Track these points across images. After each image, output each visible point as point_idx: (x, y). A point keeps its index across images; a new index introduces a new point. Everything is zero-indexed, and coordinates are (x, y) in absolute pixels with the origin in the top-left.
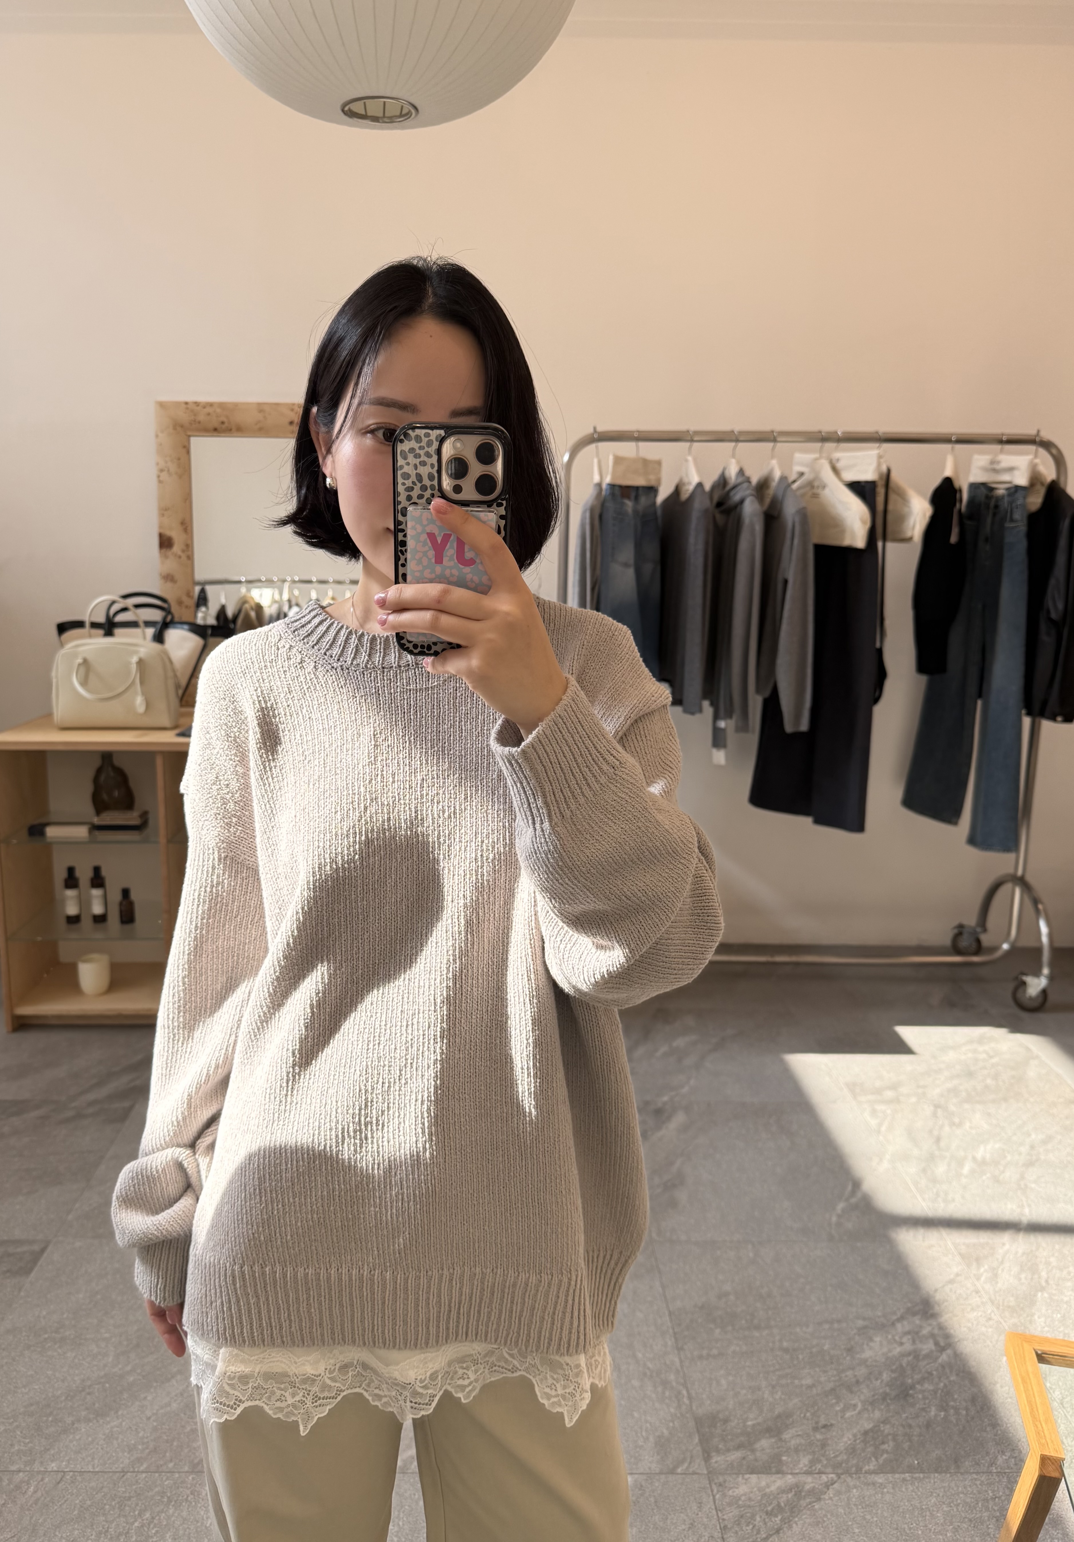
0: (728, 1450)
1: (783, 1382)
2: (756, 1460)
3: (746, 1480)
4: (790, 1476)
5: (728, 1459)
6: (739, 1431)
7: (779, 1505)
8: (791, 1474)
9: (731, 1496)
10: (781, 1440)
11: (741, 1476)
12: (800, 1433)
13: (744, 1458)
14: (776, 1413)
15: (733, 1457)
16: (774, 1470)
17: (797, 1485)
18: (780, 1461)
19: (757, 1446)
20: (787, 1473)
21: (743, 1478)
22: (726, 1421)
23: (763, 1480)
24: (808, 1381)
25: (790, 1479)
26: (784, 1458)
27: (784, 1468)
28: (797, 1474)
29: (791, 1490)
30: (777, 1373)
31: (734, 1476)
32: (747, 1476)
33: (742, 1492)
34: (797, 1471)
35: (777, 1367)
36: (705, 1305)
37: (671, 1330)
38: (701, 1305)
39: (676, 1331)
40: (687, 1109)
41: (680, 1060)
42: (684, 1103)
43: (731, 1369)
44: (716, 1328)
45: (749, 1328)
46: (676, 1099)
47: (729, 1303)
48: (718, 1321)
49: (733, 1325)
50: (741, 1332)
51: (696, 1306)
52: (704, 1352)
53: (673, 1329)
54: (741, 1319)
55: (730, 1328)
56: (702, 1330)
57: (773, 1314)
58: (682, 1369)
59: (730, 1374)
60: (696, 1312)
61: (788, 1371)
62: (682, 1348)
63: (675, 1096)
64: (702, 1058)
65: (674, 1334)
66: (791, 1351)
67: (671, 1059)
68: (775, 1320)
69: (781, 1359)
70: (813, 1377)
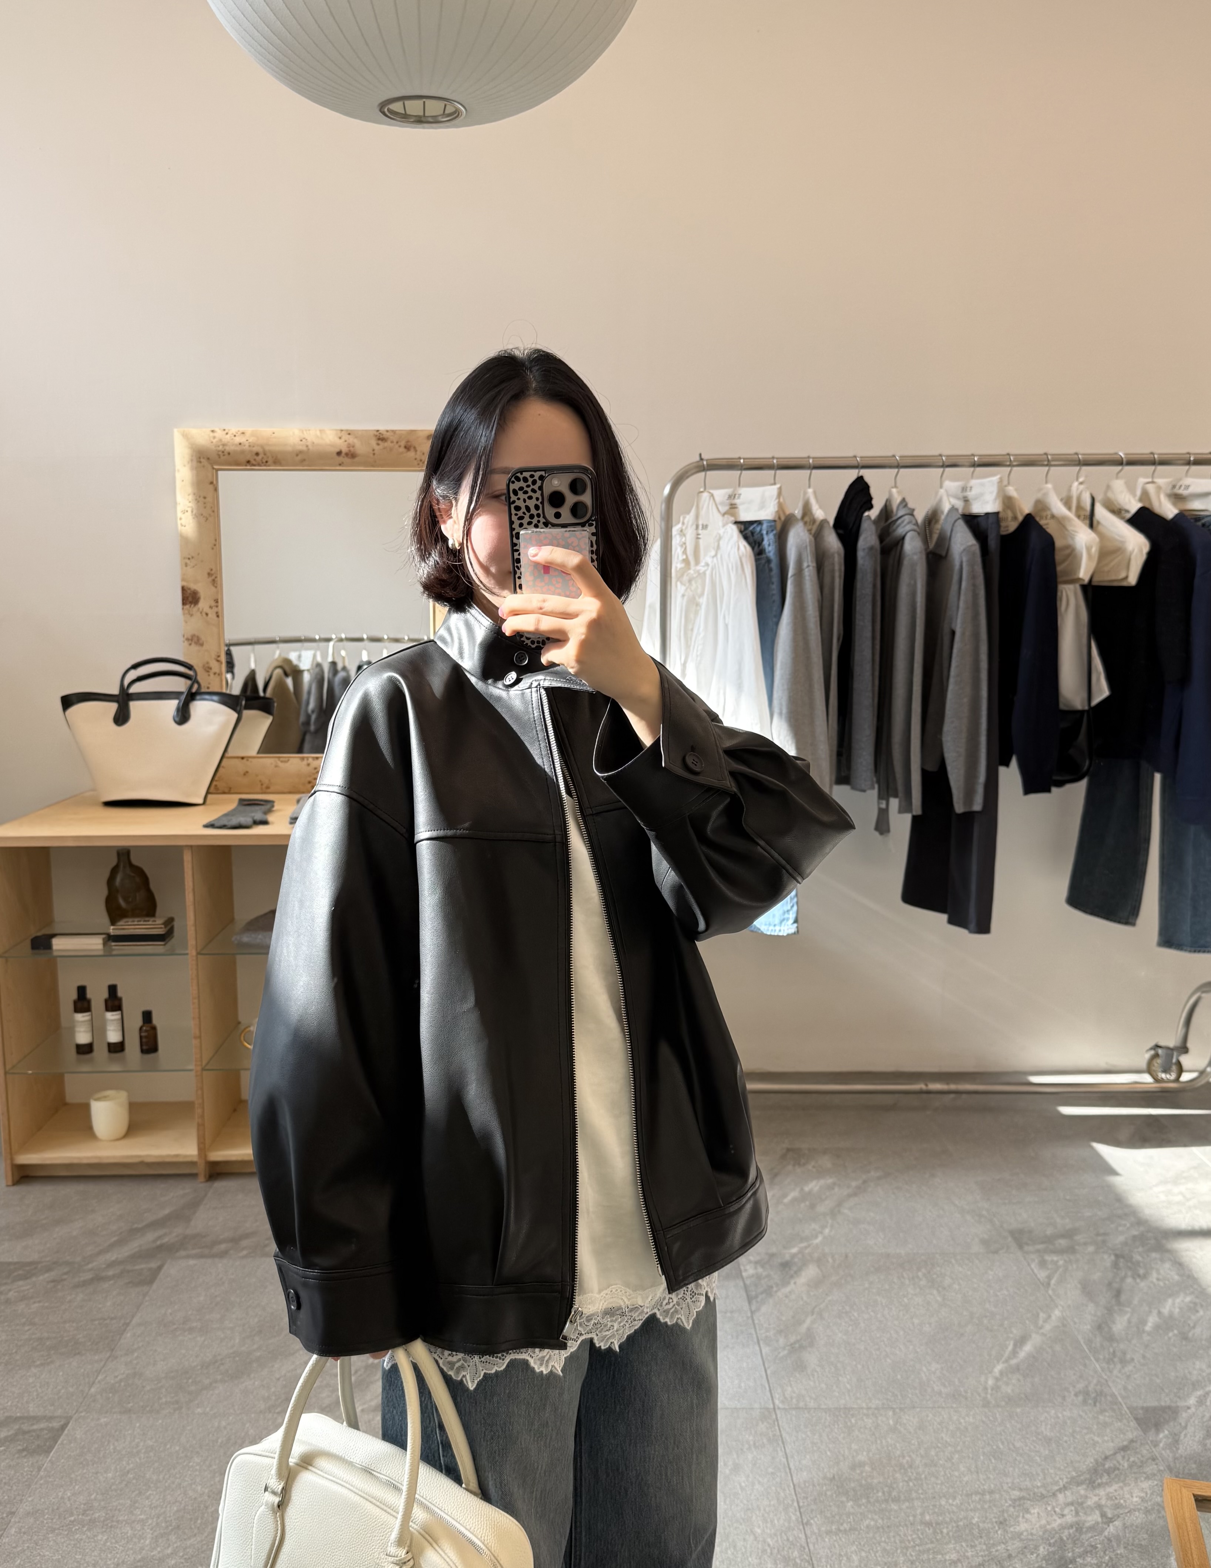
36: (836, 1477)
37: (795, 1504)
38: (832, 1476)
39: (801, 1504)
40: (820, 1262)
41: (812, 1206)
42: (816, 1255)
43: (864, 1545)
44: (848, 1501)
45: (886, 1501)
46: (807, 1251)
47: (864, 1474)
48: (851, 1493)
49: (868, 1498)
50: (877, 1504)
51: (825, 1478)
52: (834, 1527)
53: (798, 1503)
54: (878, 1491)
55: (864, 1501)
56: (831, 1504)
57: (914, 1485)
58: (807, 1543)
59: (863, 1550)
60: (825, 1484)
61: (930, 1546)
62: (808, 1523)
63: (806, 1248)
64: (840, 1204)
65: (799, 1507)
66: (934, 1525)
67: (802, 1205)
68: (916, 1492)
69: (922, 1534)
70: (958, 1552)
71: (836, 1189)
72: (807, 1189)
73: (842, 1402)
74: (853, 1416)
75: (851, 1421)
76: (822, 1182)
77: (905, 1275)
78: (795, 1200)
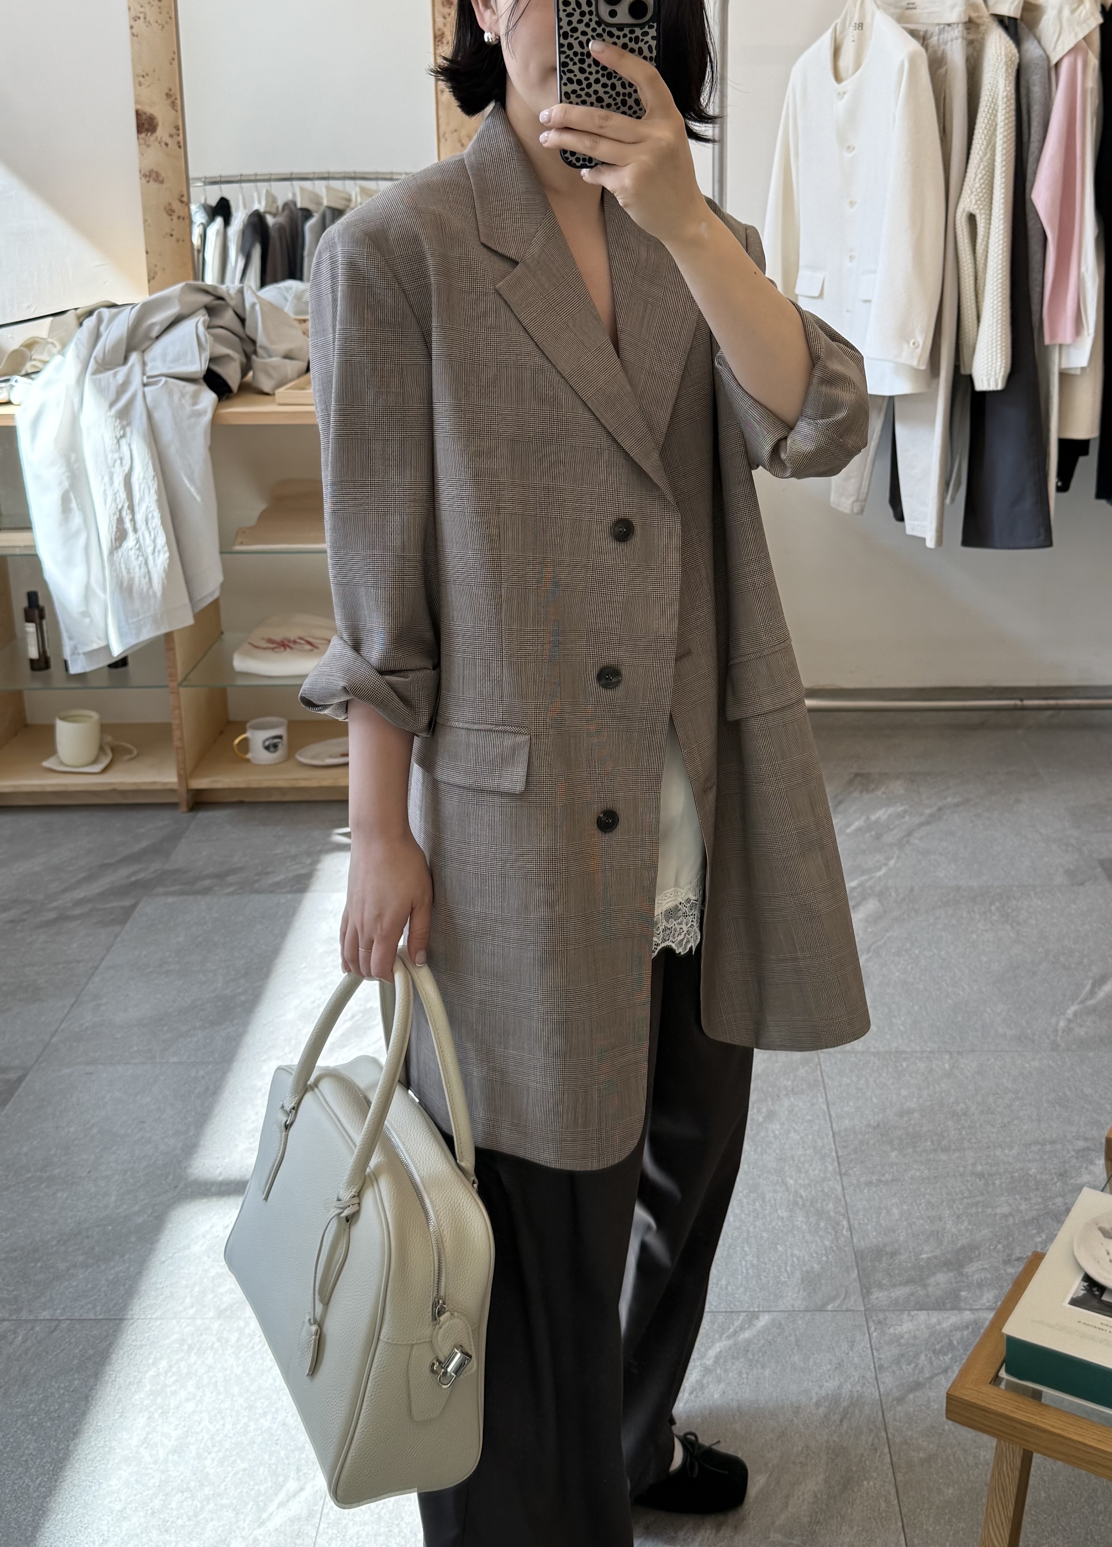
0: (894, 1286)
1: (974, 1210)
2: (927, 1296)
3: (913, 1317)
4: (968, 1312)
5: (892, 1294)
6: (909, 1265)
7: (951, 1343)
8: (970, 1310)
9: (891, 1334)
10: (961, 1274)
11: (906, 1312)
12: (985, 1266)
13: (912, 1294)
14: (959, 1245)
15: (898, 1293)
16: (948, 1306)
17: (976, 1322)
18: (958, 1296)
19: (931, 1281)
20: (965, 1309)
21: (909, 1315)
22: (893, 1254)
23: (934, 1318)
24: (1006, 1210)
25: (968, 1316)
26: (963, 1293)
27: (962, 1305)
28: (977, 1310)
29: (967, 1327)
30: (965, 1201)
31: (898, 1313)
32: (913, 1313)
33: (905, 1330)
34: (978, 1307)
35: (966, 1194)
36: (881, 1124)
37: (834, 1154)
38: (876, 1124)
39: (840, 1154)
40: (881, 896)
41: (878, 837)
42: (878, 888)
43: (906, 1197)
44: (892, 1151)
45: (935, 1150)
46: (869, 884)
47: (912, 1122)
48: (896, 1142)
49: (915, 1147)
50: (924, 1154)
51: (869, 1125)
52: (874, 1178)
53: (837, 1152)
54: (926, 1140)
55: (910, 1150)
56: (874, 1153)
57: (967, 1134)
58: (844, 1197)
59: (905, 1203)
60: (869, 1132)
61: (980, 1198)
62: (846, 1174)
63: (868, 880)
64: (909, 834)
65: (838, 1157)
66: (986, 1176)
67: (867, 835)
68: (969, 1140)
69: (972, 1185)
70: (1010, 1205)
71: (907, 818)
72: (873, 818)
73: (894, 1045)
74: (905, 1059)
75: (902, 1065)
76: (891, 810)
77: (976, 909)
78: (859, 829)
